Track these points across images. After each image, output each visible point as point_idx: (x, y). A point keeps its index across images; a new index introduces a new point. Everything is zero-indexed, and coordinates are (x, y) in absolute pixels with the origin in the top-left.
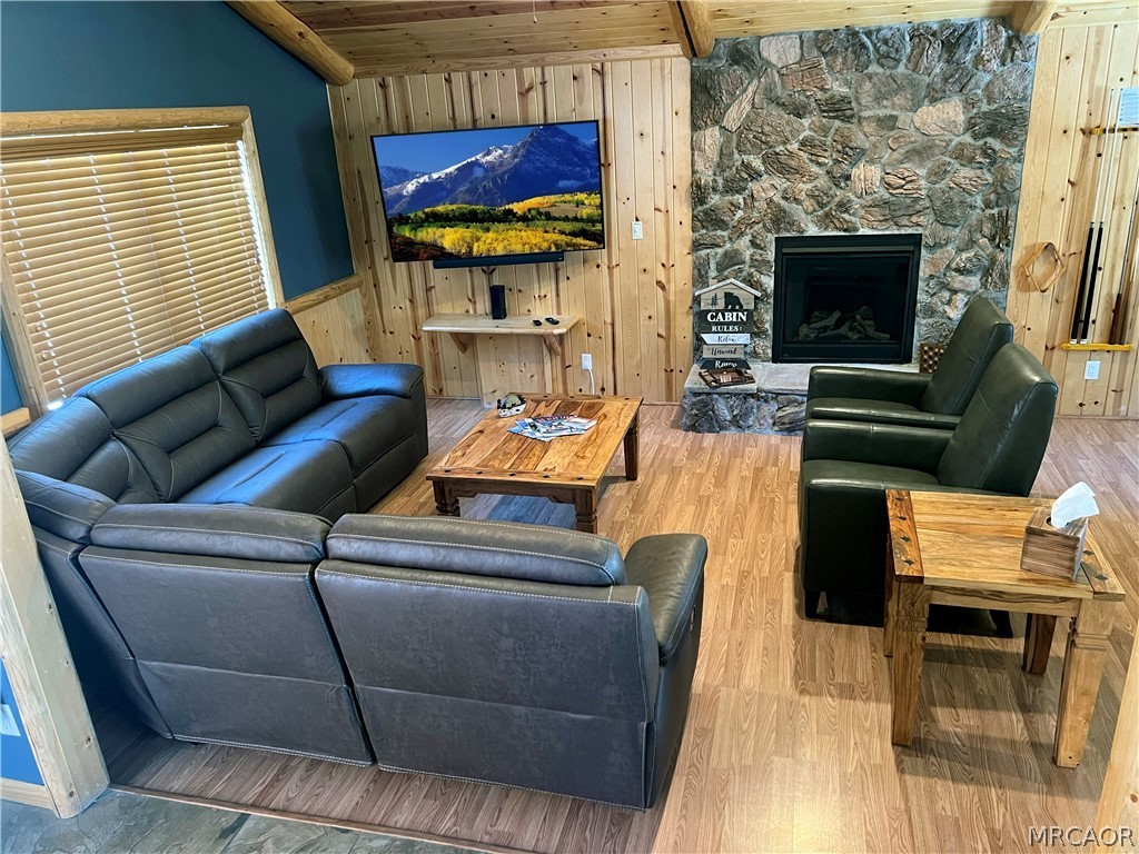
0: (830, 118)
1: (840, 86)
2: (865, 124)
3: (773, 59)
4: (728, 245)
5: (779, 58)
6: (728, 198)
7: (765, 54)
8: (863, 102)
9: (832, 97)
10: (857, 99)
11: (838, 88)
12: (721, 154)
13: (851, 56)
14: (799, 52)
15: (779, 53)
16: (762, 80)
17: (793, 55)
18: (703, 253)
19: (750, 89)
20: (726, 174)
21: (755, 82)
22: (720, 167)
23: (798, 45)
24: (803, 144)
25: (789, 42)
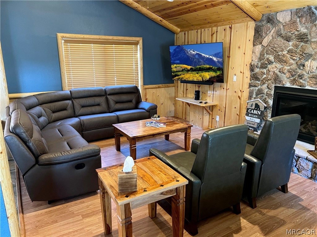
0: (300, 41)
1: (304, 29)
2: (312, 44)
3: (281, 20)
4: (260, 87)
5: (283, 20)
6: (261, 70)
7: (278, 19)
8: (312, 35)
9: (301, 33)
10: (310, 34)
11: (303, 30)
12: (261, 55)
13: (308, 17)
14: (290, 17)
15: (283, 18)
16: (276, 28)
17: (288, 18)
18: (252, 88)
19: (272, 31)
20: (262, 61)
21: (274, 28)
22: (260, 59)
23: (290, 14)
24: (288, 52)
25: (287, 14)
